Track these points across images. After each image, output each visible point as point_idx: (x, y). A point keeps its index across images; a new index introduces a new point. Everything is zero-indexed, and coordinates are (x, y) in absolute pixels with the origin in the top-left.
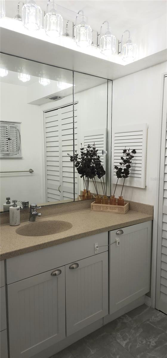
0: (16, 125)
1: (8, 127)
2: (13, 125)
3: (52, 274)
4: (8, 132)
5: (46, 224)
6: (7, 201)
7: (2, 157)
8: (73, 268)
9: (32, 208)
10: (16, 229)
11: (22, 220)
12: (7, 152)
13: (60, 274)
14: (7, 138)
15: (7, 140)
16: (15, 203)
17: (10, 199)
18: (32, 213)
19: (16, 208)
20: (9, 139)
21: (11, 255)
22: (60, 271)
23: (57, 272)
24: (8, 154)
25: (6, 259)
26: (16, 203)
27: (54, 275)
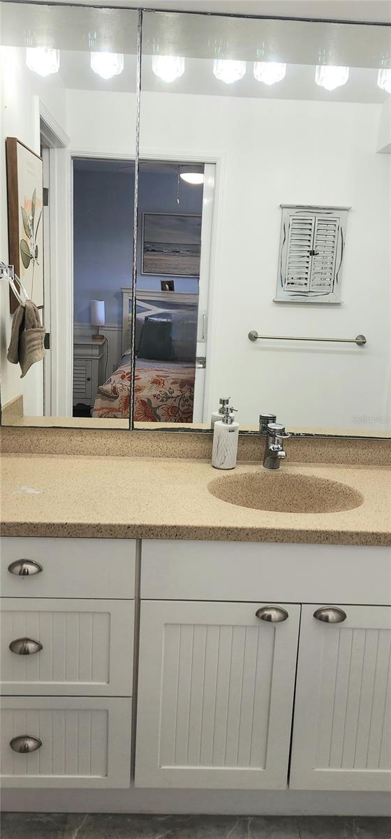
0: (336, 214)
1: (313, 222)
2: (329, 215)
3: (261, 615)
4: (312, 234)
5: (301, 483)
6: (222, 405)
7: (289, 299)
8: (326, 620)
9: (271, 435)
10: (216, 477)
11: (242, 458)
12: (304, 289)
13: (283, 620)
14: (308, 251)
15: (308, 254)
16: (227, 413)
17: (228, 403)
18: (268, 447)
19: (230, 426)
20: (312, 253)
21: (153, 534)
22: (285, 616)
23: (275, 615)
24: (305, 294)
25: (141, 540)
26: (231, 415)
27: (266, 617)
